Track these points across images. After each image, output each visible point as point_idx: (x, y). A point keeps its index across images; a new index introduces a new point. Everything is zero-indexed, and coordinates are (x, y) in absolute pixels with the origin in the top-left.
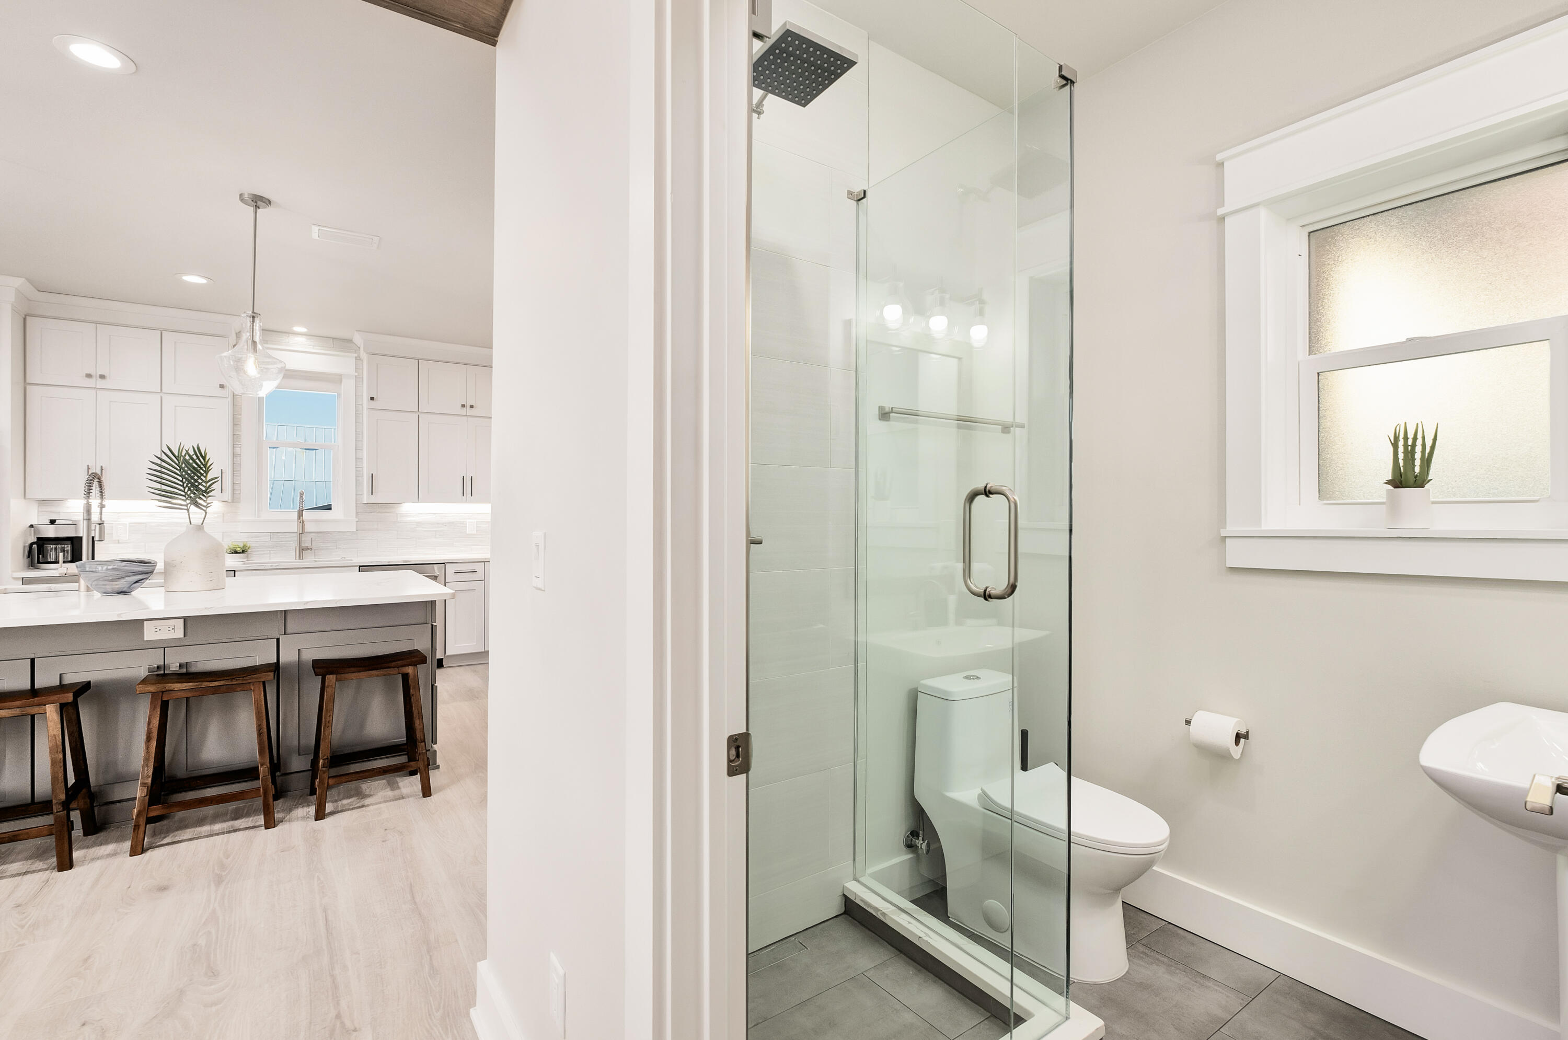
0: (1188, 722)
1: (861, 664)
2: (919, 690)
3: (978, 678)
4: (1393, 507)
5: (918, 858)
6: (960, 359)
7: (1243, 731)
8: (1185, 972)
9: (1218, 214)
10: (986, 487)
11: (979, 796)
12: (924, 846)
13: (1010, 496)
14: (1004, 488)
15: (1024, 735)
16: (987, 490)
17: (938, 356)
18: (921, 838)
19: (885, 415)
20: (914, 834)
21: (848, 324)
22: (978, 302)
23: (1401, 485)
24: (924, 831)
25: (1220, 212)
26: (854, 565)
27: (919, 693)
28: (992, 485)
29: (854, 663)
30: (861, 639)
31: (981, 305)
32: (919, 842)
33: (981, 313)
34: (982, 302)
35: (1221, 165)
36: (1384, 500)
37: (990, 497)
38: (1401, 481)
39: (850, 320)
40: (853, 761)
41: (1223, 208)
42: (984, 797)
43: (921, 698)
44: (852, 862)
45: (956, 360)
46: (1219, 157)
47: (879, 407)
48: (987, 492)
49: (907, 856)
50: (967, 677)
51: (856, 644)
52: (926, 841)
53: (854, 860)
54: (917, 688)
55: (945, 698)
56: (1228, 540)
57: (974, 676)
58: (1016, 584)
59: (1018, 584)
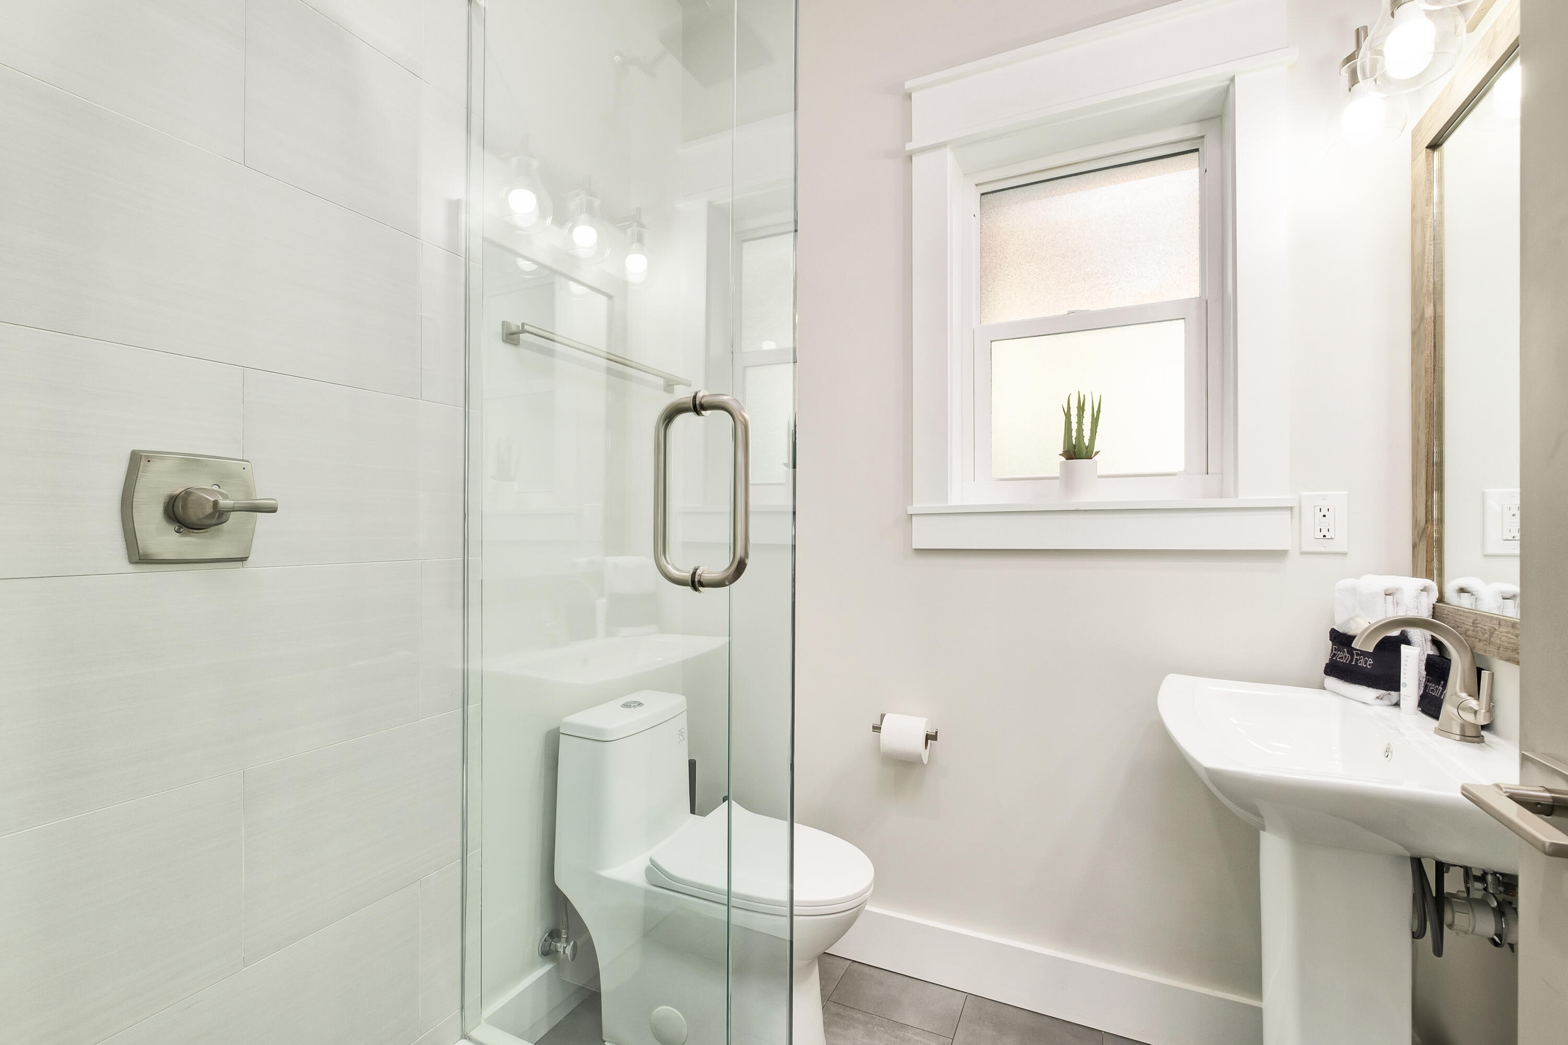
0: (877, 729)
1: (473, 707)
2: (561, 731)
3: (640, 704)
4: (1068, 481)
5: (559, 968)
6: (610, 297)
7: (932, 732)
8: (882, 1027)
9: (907, 149)
10: (695, 397)
11: (648, 871)
12: (569, 950)
13: (736, 414)
14: (725, 398)
15: (692, 765)
16: (697, 402)
17: (584, 290)
18: (563, 940)
19: (511, 336)
20: (554, 934)
21: (454, 207)
22: (635, 224)
23: (1075, 456)
24: (568, 928)
25: (909, 147)
26: (462, 556)
27: (561, 735)
28: (704, 394)
29: (462, 706)
30: (474, 666)
31: (639, 228)
32: (560, 946)
33: (640, 239)
34: (641, 225)
35: (909, 96)
36: (1058, 475)
37: (702, 415)
38: (1074, 451)
39: (458, 200)
40: (460, 857)
41: (911, 143)
42: (655, 872)
43: (565, 744)
44: (459, 1011)
45: (604, 299)
46: (908, 85)
47: (503, 322)
48: (698, 407)
49: (546, 968)
50: (626, 705)
51: (465, 675)
52: (572, 943)
53: (462, 1007)
54: (559, 728)
55: (598, 739)
56: (913, 518)
57: (635, 702)
58: (747, 561)
59: (750, 563)
